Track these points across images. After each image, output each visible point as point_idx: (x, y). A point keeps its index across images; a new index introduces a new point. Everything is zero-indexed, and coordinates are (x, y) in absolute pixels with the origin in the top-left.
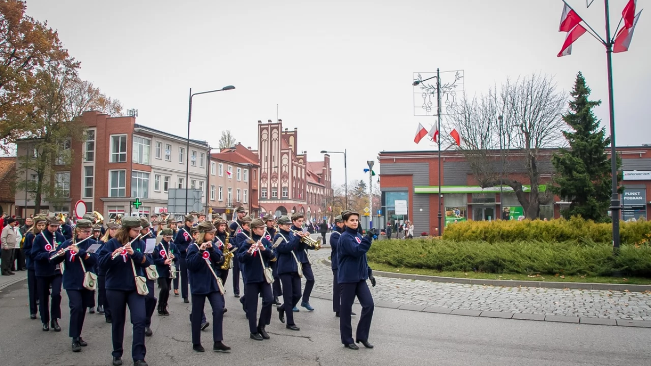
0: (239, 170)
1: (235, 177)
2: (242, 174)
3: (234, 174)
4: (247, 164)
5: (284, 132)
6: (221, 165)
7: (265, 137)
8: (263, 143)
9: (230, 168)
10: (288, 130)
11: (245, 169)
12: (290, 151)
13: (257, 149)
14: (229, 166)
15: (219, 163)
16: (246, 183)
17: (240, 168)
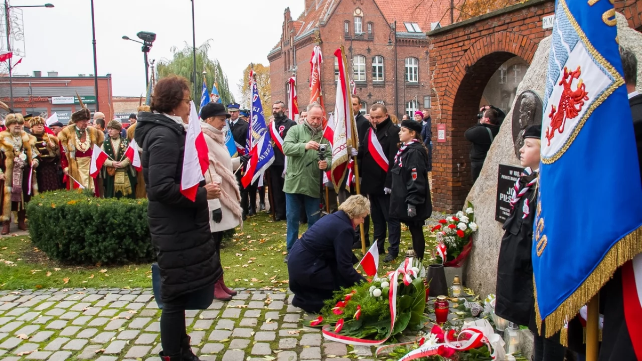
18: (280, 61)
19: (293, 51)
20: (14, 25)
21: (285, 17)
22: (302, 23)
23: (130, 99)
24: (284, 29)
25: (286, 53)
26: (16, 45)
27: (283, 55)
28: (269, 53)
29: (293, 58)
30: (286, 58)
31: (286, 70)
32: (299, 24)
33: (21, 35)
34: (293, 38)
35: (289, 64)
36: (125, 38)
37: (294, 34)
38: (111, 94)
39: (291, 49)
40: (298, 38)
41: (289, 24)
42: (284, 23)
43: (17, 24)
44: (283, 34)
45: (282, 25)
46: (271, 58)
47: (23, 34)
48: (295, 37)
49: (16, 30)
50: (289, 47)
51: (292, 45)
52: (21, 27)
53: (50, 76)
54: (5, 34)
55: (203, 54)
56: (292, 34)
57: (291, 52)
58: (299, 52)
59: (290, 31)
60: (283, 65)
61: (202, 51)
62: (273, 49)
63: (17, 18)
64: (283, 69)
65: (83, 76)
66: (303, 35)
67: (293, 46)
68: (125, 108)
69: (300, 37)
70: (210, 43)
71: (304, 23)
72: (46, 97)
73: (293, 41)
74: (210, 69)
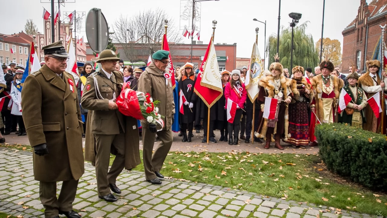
0: (21, 48)
1: (18, 52)
2: (23, 50)
3: (17, 50)
4: (27, 44)
5: (62, 24)
6: (7, 45)
7: (48, 26)
8: (47, 30)
9: (14, 46)
10: (65, 23)
11: (25, 47)
12: (64, 36)
13: (43, 34)
14: (13, 45)
15: (6, 44)
16: (27, 55)
17: (22, 47)
18: (354, 35)
19: (366, 28)
20: (196, 12)
21: (361, 3)
22: (375, 7)
23: (243, 59)
24: (359, 12)
25: (359, 29)
26: (197, 24)
27: (356, 32)
28: (344, 30)
29: (366, 33)
30: (359, 33)
31: (358, 41)
32: (372, 8)
33: (199, 18)
34: (367, 18)
35: (362, 37)
36: (255, 20)
37: (368, 15)
38: (236, 56)
39: (365, 26)
40: (372, 18)
41: (364, 8)
42: (360, 7)
43: (198, 11)
44: (358, 16)
45: (358, 9)
46: (345, 33)
47: (200, 18)
48: (368, 17)
49: (197, 15)
50: (363, 25)
51: (365, 24)
52: (200, 14)
53: (198, 44)
54: (191, 18)
55: (301, 31)
56: (366, 16)
57: (364, 29)
58: (371, 29)
59: (365, 13)
60: (356, 38)
61: (301, 28)
62: (347, 27)
63: (198, 8)
64: (356, 41)
65: (225, 44)
66: (377, 16)
67: (367, 24)
68: (239, 65)
69: (373, 17)
70: (308, 24)
71: (376, 7)
72: (198, 56)
73: (367, 20)
74: (306, 40)
